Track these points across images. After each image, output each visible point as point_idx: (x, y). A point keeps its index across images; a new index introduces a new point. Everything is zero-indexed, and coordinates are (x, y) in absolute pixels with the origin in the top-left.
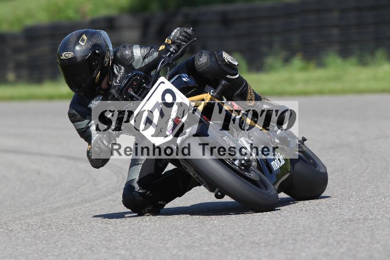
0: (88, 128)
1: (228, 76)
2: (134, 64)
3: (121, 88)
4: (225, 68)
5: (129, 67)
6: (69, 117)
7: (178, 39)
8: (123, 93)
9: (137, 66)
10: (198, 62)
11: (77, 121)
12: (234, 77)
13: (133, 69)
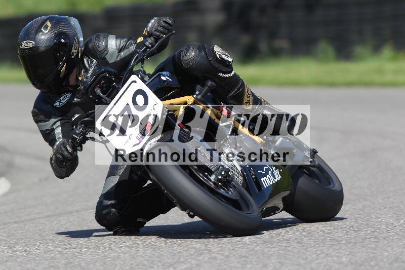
0: (53, 130)
1: (220, 74)
2: (108, 57)
3: (87, 87)
4: (217, 65)
5: (102, 61)
6: (33, 116)
7: (156, 30)
8: (89, 93)
9: (111, 59)
10: (185, 57)
11: (41, 121)
12: (227, 76)
13: (107, 63)
